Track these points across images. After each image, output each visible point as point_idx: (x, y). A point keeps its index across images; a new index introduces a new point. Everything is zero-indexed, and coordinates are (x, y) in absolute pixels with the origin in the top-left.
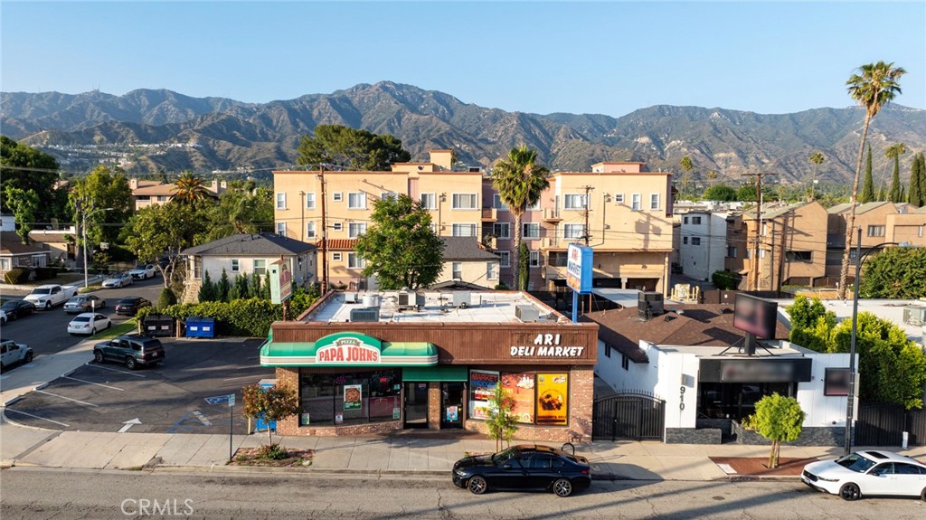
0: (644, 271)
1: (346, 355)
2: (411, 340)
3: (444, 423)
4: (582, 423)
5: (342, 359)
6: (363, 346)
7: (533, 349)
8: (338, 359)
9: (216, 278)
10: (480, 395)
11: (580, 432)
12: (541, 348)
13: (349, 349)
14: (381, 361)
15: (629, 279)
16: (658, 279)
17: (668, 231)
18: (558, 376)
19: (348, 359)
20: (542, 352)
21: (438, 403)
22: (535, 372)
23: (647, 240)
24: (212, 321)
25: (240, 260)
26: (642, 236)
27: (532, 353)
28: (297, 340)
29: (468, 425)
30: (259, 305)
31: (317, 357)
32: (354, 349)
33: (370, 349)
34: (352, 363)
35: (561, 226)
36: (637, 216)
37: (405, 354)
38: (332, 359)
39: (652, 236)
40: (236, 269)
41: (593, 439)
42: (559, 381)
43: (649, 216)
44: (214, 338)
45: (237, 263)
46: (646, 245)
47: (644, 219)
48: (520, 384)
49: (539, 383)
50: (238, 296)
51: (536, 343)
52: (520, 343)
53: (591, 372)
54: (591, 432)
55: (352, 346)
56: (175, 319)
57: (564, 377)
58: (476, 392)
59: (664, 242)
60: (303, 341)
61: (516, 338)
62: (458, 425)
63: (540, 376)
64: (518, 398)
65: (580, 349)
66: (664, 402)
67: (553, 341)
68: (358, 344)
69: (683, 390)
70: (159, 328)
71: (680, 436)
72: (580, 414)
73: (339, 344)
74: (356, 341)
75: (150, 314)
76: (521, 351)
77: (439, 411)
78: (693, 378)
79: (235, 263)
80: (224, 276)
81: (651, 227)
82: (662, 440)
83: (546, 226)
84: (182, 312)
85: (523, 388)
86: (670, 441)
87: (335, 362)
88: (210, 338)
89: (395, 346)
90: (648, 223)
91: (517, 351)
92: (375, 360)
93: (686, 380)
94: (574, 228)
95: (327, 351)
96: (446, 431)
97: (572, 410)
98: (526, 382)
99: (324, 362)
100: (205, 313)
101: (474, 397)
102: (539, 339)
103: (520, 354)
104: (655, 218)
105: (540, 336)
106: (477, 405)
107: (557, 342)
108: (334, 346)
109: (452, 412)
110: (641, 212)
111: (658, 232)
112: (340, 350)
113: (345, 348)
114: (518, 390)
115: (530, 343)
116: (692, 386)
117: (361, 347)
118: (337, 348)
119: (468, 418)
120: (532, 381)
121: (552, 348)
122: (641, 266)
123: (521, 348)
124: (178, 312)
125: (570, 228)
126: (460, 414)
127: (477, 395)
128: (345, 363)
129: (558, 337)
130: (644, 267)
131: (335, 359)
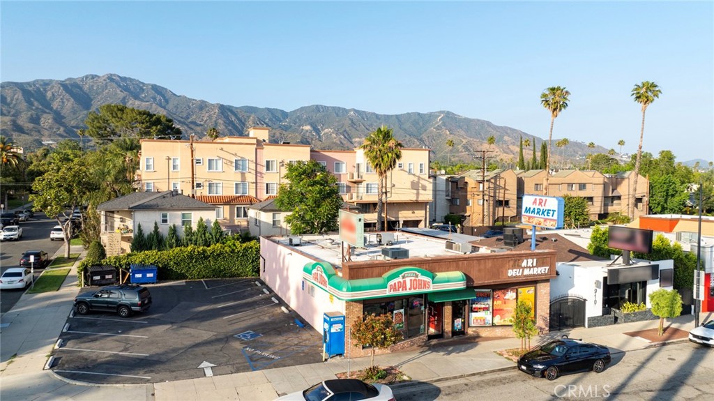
0: (413, 215)
1: (408, 286)
2: (447, 270)
3: (454, 333)
4: (544, 319)
5: (406, 289)
6: (421, 277)
7: (521, 270)
8: (403, 290)
9: (148, 229)
10: (477, 308)
11: (544, 327)
12: (525, 269)
13: (411, 280)
14: (432, 288)
15: (404, 221)
16: (421, 221)
17: (430, 186)
18: (529, 288)
19: (410, 289)
20: (527, 272)
21: (450, 317)
22: (517, 287)
23: (418, 194)
24: (154, 267)
25: (168, 214)
26: (415, 191)
27: (520, 274)
28: (367, 276)
29: (470, 331)
30: (198, 252)
31: (388, 290)
32: (415, 280)
33: (425, 279)
34: (413, 291)
35: (364, 184)
36: (412, 178)
37: (448, 282)
38: (399, 290)
39: (421, 191)
40: (165, 221)
41: (550, 331)
42: (530, 292)
43: (419, 177)
44: (157, 283)
45: (166, 217)
46: (418, 197)
47: (416, 179)
48: (507, 297)
49: (519, 294)
50: (174, 245)
51: (523, 266)
52: (513, 267)
53: (548, 284)
54: (548, 325)
55: (413, 278)
56: (117, 268)
57: (533, 288)
58: (474, 306)
59: (427, 196)
60: (372, 277)
61: (511, 263)
62: (462, 332)
63: (520, 290)
64: (505, 307)
65: (547, 268)
66: (585, 300)
67: (532, 264)
68: (417, 276)
69: (596, 291)
70: (103, 278)
71: (595, 322)
72: (543, 314)
73: (403, 277)
74: (416, 274)
75: (93, 266)
76: (514, 273)
77: (451, 323)
78: (600, 282)
79: (165, 216)
80: (156, 227)
81: (420, 185)
82: (584, 326)
83: (351, 185)
84: (123, 262)
85: (508, 299)
86: (590, 326)
87: (401, 292)
88: (153, 283)
89: (440, 275)
90: (418, 182)
91: (512, 273)
92: (428, 288)
93: (597, 283)
94: (372, 186)
95: (395, 284)
96: (455, 338)
97: (539, 312)
98: (510, 295)
99: (393, 293)
100: (147, 261)
101: (472, 310)
102: (524, 264)
103: (514, 275)
104: (423, 179)
105: (525, 261)
106: (473, 315)
107: (535, 265)
108: (400, 279)
109: (458, 322)
110: (414, 175)
111: (424, 188)
112: (405, 282)
113: (408, 280)
114: (505, 302)
115: (519, 267)
116: (600, 288)
117: (419, 278)
118: (402, 280)
119: (469, 326)
120: (515, 294)
121: (532, 269)
122: (411, 212)
123: (514, 270)
124: (119, 262)
125: (370, 186)
126: (463, 323)
127: (475, 308)
128: (408, 292)
129: (535, 260)
130: (413, 213)
131: (401, 289)
